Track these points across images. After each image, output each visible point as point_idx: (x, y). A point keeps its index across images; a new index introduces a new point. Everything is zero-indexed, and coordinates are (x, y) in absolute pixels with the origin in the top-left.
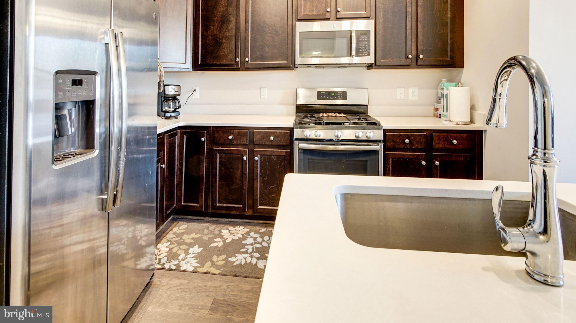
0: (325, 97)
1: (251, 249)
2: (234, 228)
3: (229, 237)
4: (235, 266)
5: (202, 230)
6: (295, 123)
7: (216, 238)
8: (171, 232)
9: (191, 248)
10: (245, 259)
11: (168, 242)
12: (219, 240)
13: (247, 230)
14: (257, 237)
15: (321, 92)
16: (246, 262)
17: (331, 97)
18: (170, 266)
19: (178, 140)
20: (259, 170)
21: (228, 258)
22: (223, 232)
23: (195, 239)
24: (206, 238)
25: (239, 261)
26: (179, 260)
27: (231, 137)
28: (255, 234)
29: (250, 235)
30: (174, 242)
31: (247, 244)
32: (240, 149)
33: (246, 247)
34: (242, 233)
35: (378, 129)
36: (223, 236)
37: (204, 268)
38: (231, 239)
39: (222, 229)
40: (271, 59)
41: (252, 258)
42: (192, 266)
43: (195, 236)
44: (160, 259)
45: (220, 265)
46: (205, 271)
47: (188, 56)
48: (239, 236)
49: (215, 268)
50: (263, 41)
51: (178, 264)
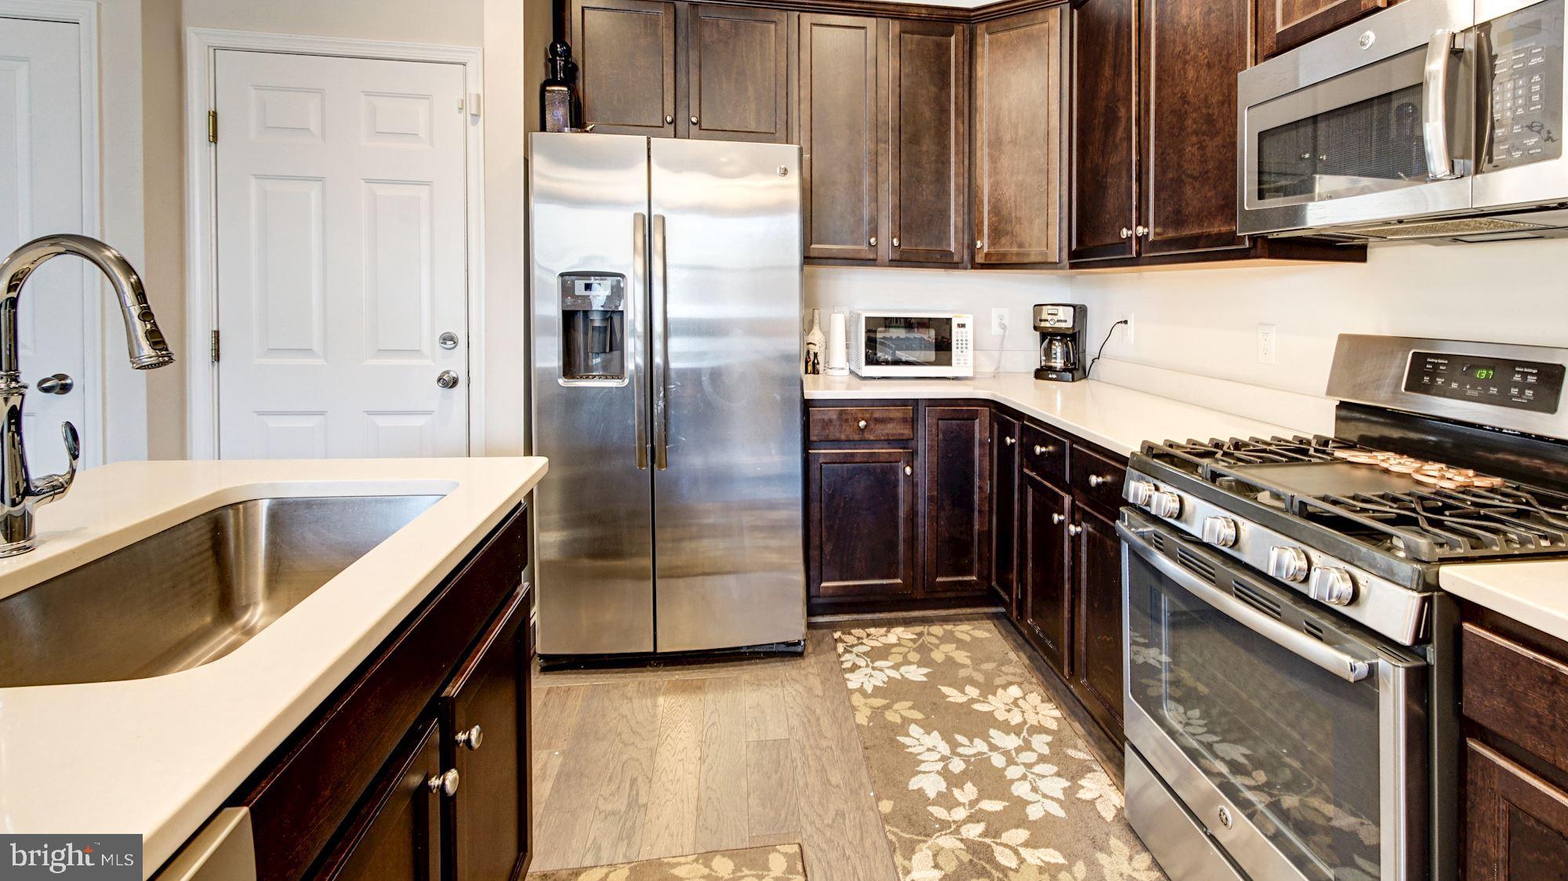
0: (1440, 381)
1: (972, 751)
2: (1042, 702)
3: (996, 704)
4: (893, 740)
5: (988, 659)
6: (1142, 448)
7: (975, 687)
8: (949, 627)
9: (916, 666)
10: (928, 750)
11: (916, 634)
12: (972, 692)
13: (1054, 726)
14: (1033, 750)
15: (1429, 360)
16: (919, 754)
17: (1473, 387)
18: (848, 660)
19: (980, 430)
20: (1084, 569)
21: (915, 724)
22: (1007, 690)
23: (950, 660)
24: (962, 673)
25: (916, 742)
26: (871, 665)
27: (1038, 449)
28: (1047, 744)
29: (1034, 736)
30: (921, 641)
31: (992, 740)
32: (1057, 490)
33: (977, 741)
34: (1032, 720)
35: (1389, 577)
36: (994, 694)
37: (863, 700)
38: (991, 709)
39: (1020, 685)
40: (1199, 224)
41: (939, 760)
42: (862, 683)
43: (961, 657)
44: (862, 644)
45: (885, 719)
46: (856, 704)
47: (1054, 231)
48: (1012, 719)
49: (871, 715)
50: (1180, 166)
51: (860, 667)
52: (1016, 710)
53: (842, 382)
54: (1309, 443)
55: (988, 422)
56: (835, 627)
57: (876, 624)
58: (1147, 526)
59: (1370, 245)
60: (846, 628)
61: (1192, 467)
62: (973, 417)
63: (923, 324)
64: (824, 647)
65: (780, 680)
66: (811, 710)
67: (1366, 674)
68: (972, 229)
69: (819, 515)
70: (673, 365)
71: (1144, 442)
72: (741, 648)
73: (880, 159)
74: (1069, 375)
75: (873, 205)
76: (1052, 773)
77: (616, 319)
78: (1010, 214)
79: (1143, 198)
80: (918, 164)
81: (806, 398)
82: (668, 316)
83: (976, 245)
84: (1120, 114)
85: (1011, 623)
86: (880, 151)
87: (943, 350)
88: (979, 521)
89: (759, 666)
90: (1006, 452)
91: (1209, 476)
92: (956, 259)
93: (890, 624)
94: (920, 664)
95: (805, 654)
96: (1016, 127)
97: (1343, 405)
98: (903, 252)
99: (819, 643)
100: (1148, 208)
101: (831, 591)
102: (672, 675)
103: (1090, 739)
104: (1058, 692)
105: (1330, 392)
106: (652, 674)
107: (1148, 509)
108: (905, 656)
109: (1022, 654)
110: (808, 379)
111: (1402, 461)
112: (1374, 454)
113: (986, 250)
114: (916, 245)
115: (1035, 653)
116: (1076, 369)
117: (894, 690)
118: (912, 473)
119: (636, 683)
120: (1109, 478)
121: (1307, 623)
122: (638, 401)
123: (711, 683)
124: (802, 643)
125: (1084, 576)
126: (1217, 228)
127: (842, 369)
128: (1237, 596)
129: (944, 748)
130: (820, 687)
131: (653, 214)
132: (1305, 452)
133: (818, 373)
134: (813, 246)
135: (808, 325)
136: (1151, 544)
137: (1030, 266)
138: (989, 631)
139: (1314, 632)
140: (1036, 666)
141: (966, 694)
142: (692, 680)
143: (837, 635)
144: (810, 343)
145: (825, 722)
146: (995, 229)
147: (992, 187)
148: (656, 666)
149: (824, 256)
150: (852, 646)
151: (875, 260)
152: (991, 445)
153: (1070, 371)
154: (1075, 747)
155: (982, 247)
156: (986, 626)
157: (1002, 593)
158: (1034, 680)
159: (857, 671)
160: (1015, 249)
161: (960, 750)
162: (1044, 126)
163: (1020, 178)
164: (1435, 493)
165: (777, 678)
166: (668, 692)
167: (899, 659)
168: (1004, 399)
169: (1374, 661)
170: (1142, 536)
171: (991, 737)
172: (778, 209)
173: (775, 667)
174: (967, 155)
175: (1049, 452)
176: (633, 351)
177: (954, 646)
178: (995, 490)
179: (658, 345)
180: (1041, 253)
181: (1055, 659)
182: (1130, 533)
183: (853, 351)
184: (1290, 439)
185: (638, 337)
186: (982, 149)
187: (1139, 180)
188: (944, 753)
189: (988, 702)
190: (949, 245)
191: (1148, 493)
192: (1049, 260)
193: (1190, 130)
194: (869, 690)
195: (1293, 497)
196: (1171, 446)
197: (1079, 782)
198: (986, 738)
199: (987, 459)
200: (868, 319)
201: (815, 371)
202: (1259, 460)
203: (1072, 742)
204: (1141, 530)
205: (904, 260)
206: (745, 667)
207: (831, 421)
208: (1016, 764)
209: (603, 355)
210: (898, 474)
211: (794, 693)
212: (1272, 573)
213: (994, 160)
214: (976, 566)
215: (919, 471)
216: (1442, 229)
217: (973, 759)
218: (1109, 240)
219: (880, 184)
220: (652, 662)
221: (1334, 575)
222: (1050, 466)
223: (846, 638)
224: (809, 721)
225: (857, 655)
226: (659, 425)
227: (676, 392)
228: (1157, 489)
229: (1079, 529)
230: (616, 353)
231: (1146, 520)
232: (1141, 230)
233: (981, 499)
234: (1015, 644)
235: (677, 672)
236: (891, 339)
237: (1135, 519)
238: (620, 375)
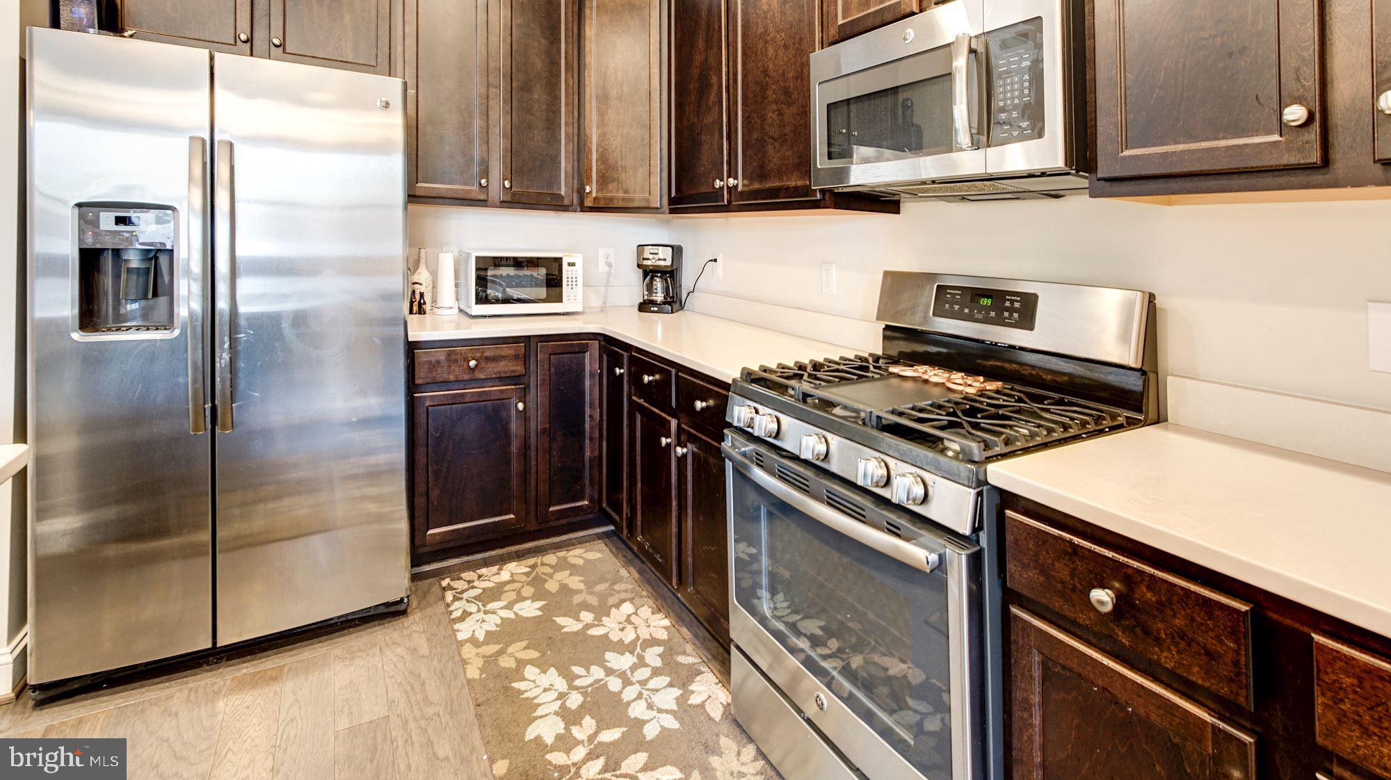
0: (956, 307)
1: (590, 680)
2: (653, 613)
3: (611, 626)
4: (508, 689)
5: (602, 580)
6: (741, 374)
7: (589, 611)
8: (561, 554)
9: (530, 601)
10: (545, 690)
11: (530, 567)
12: (587, 617)
13: (663, 635)
14: (647, 666)
15: (948, 291)
16: (535, 698)
17: (979, 312)
18: (458, 608)
19: (591, 361)
20: (690, 487)
21: (531, 664)
22: (621, 608)
23: (565, 589)
24: (577, 599)
25: (532, 685)
26: (483, 609)
27: (646, 379)
28: (659, 655)
29: (647, 651)
30: (535, 573)
31: (607, 664)
32: (664, 415)
33: (594, 669)
34: (644, 634)
35: (950, 477)
36: (608, 615)
37: (474, 651)
38: (606, 631)
39: (631, 600)
40: (779, 178)
41: (557, 699)
42: (474, 631)
43: (575, 582)
44: (473, 587)
45: (498, 666)
46: (465, 656)
47: (656, 179)
48: (626, 637)
49: (483, 666)
50: (763, 129)
51: (471, 614)
52: (629, 627)
53: (450, 322)
54: (866, 360)
55: (597, 354)
56: (443, 574)
57: (487, 563)
58: (748, 446)
59: (902, 200)
60: (454, 573)
61: (782, 389)
62: (583, 350)
63: (533, 262)
64: (431, 598)
65: (378, 647)
66: (415, 675)
67: (937, 563)
68: (581, 176)
69: (425, 460)
70: (243, 309)
71: (744, 369)
72: (331, 619)
73: (491, 103)
74: (668, 308)
75: (484, 148)
76: (665, 684)
77: (163, 260)
78: (616, 162)
79: (732, 154)
80: (529, 111)
81: (410, 340)
82: (238, 254)
83: (585, 190)
84: (712, 81)
85: (622, 540)
86: (491, 95)
87: (553, 286)
88: (590, 447)
89: (353, 635)
90: (615, 382)
91: (801, 397)
92: (566, 202)
93: (502, 560)
94: (534, 598)
95: (409, 611)
96: (621, 85)
97: (887, 328)
98: (514, 194)
99: (425, 594)
100: (737, 162)
101: (438, 538)
102: (238, 670)
103: (697, 642)
104: (665, 603)
105: (879, 318)
106: (210, 674)
107: (749, 430)
108: (519, 593)
109: (632, 570)
110: (413, 320)
111: (936, 372)
112: (916, 367)
113: (594, 195)
114: (527, 188)
115: (645, 566)
116: (673, 302)
117: (508, 632)
118: (525, 408)
119: (186, 691)
120: (711, 402)
121: (888, 523)
122: (194, 355)
123: (290, 669)
124: (406, 600)
125: (690, 492)
126: (794, 181)
127: (451, 308)
128: (829, 504)
129: (561, 685)
130: (425, 645)
131: (217, 138)
132: (866, 369)
133: (425, 313)
134: (419, 185)
135: (412, 266)
136: (752, 462)
137: (634, 210)
138: (600, 551)
139: (894, 530)
140: (645, 579)
141: (580, 621)
142: (265, 671)
143: (444, 583)
144: (416, 283)
145: (431, 686)
146: (603, 176)
147: (600, 136)
148: (216, 663)
149: (431, 195)
150: (462, 592)
151: (485, 201)
152: (601, 375)
153: (669, 303)
154: (684, 653)
155: (591, 192)
156: (597, 547)
157: (612, 514)
158: (644, 593)
159: (467, 619)
160: (621, 195)
161: (578, 683)
162: (646, 86)
163: (625, 131)
164: (964, 399)
165: (375, 645)
166: (232, 691)
167: (513, 596)
168: (612, 331)
169: (942, 551)
170: (744, 455)
171: (607, 661)
172: (379, 148)
173: (374, 632)
174: (576, 106)
175: (656, 381)
176: (187, 294)
177: (567, 572)
178: (605, 418)
179: (222, 288)
180: (645, 199)
181: (664, 570)
182: (734, 453)
183: (462, 290)
184: (853, 358)
185: (194, 280)
186: (591, 103)
187: (729, 138)
188: (561, 690)
189: (603, 625)
190: (560, 189)
191: (750, 415)
192: (651, 206)
193: (770, 99)
194: (481, 636)
195: (871, 412)
196: (765, 371)
197: (690, 688)
198: (602, 663)
199: (597, 388)
200: (478, 258)
201: (421, 311)
202: (837, 380)
203: (681, 649)
204: (743, 449)
205: (516, 201)
206: (336, 640)
207: (438, 362)
208: (632, 684)
209: (143, 303)
210: (510, 410)
211: (395, 659)
212: (860, 482)
213: (601, 114)
214: (588, 490)
215: (532, 405)
216: (952, 190)
217: (590, 689)
218: (703, 189)
219: (490, 126)
220: (211, 659)
221: (909, 480)
222: (657, 393)
223: (456, 584)
224: (413, 689)
225: (468, 601)
226: (223, 381)
227: (247, 341)
228: (757, 412)
229: (685, 450)
230: (162, 300)
231: (748, 440)
232: (732, 182)
233: (592, 427)
234: (625, 560)
235: (245, 665)
236: (501, 276)
237: (737, 440)
238: (168, 325)
